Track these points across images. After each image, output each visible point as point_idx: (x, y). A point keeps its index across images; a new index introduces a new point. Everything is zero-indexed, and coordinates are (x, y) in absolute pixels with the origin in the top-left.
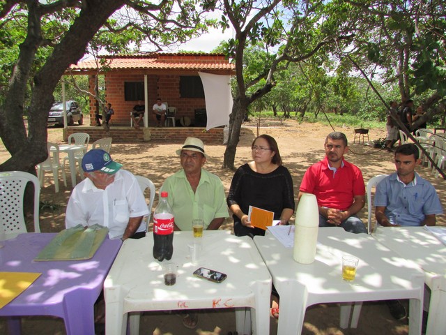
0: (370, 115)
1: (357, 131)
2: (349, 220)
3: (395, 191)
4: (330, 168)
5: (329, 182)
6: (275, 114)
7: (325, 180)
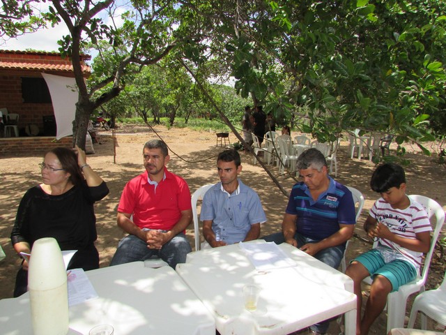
0: (233, 120)
1: (219, 135)
2: (172, 241)
3: (220, 202)
4: (151, 183)
5: (150, 198)
6: (146, 120)
7: (145, 196)
